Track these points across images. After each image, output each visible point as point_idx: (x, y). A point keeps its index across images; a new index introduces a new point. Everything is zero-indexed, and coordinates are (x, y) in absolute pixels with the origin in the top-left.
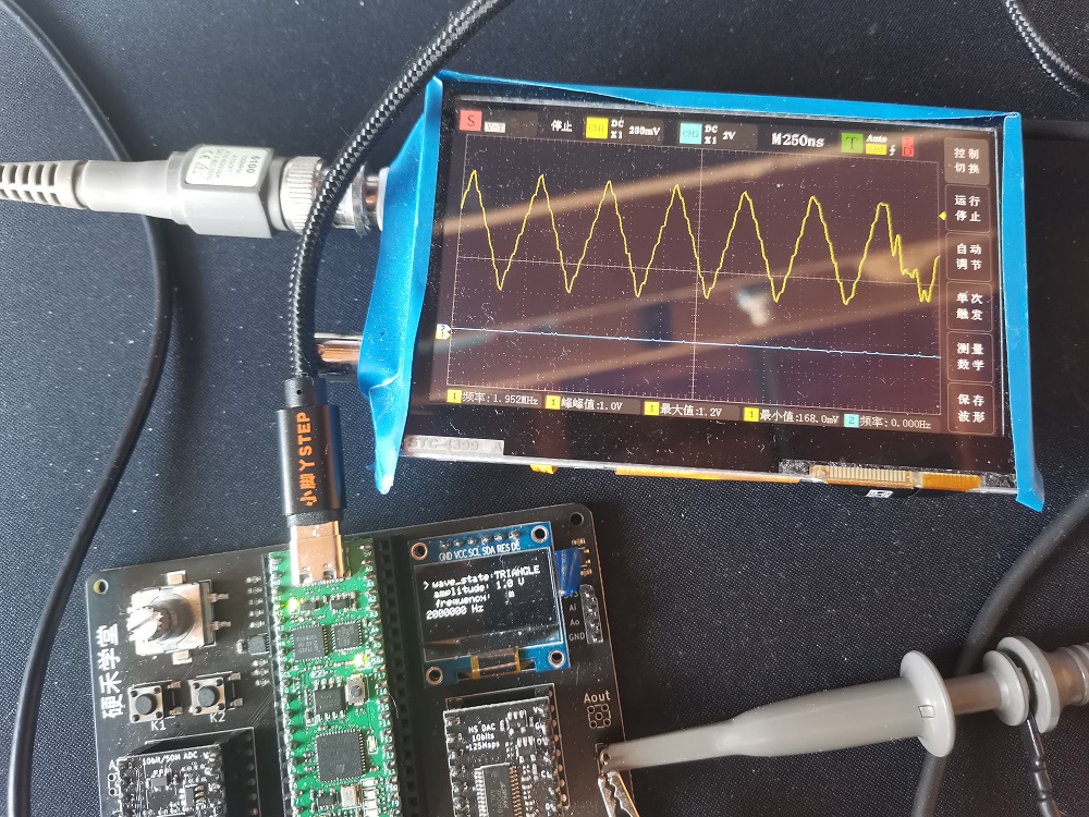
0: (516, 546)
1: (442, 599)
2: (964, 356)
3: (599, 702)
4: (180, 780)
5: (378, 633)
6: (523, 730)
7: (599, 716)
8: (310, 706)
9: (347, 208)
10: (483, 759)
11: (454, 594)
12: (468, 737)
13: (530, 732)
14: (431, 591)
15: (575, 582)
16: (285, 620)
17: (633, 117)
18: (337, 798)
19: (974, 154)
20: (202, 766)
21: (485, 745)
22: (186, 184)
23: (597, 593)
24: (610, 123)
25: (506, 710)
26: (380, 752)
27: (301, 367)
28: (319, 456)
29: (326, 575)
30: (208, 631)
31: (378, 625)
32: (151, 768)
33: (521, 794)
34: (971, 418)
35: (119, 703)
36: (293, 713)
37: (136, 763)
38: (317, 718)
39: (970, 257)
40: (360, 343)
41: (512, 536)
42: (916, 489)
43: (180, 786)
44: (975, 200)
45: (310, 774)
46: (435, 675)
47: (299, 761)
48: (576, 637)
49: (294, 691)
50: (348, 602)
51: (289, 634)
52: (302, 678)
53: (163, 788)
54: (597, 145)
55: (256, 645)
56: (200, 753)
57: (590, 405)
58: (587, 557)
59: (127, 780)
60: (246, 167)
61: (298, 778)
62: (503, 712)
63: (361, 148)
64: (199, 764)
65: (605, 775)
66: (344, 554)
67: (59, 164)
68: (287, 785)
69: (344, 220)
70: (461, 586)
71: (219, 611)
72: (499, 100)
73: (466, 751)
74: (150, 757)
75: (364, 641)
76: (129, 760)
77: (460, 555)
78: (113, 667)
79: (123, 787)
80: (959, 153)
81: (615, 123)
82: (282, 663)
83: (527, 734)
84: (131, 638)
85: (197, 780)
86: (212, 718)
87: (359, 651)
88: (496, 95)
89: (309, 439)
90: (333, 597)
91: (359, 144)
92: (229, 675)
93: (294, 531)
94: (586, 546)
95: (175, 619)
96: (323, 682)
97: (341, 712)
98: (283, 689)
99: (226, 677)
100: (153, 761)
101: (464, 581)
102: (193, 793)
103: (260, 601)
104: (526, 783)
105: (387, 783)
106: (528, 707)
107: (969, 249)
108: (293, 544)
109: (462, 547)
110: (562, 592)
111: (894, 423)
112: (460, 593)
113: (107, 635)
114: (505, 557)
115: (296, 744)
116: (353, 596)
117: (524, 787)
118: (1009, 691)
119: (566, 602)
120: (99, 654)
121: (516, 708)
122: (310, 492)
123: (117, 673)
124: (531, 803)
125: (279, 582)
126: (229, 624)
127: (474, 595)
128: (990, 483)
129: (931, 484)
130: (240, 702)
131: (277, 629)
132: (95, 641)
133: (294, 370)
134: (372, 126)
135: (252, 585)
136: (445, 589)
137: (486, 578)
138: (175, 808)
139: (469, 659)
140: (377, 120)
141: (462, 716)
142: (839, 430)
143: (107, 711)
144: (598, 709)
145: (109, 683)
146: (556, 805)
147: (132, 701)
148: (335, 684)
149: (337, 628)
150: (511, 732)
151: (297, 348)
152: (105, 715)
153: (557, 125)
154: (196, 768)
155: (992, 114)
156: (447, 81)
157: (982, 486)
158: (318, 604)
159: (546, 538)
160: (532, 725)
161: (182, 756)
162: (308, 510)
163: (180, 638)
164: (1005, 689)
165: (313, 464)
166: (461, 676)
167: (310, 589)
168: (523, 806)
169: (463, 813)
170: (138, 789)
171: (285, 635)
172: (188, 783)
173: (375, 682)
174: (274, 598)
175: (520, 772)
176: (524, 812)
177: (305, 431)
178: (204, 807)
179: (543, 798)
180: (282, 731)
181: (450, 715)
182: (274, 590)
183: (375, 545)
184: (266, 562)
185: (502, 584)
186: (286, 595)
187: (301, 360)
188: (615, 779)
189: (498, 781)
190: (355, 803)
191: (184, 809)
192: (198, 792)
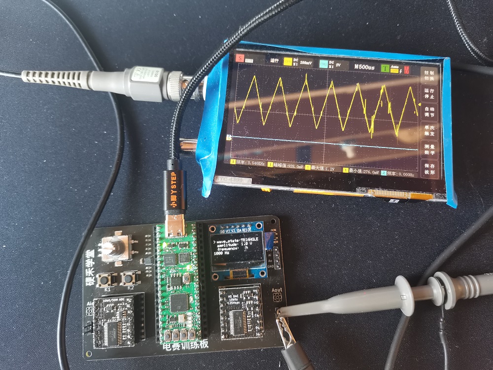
0: (249, 230)
1: (220, 248)
3: (277, 292)
4: (117, 308)
5: (196, 258)
6: (249, 298)
7: (278, 297)
8: (168, 283)
10: (233, 308)
11: (225, 246)
12: (228, 299)
13: (252, 299)
14: (216, 244)
15: (271, 245)
16: (161, 250)
17: (301, 58)
18: (177, 319)
20: (126, 304)
21: (234, 303)
22: (131, 81)
23: (279, 250)
25: (243, 290)
26: (194, 303)
27: (174, 155)
28: (178, 189)
29: (178, 234)
30: (130, 254)
31: (196, 255)
32: (106, 303)
33: (247, 322)
35: (93, 280)
36: (162, 286)
37: (101, 301)
38: (171, 288)
39: (430, 112)
40: (197, 142)
41: (249, 226)
43: (117, 311)
44: (432, 91)
45: (167, 309)
46: (215, 277)
47: (163, 304)
48: (271, 266)
49: (163, 277)
50: (185, 245)
51: (162, 256)
52: (166, 272)
53: (110, 311)
55: (148, 261)
56: (125, 299)
58: (276, 236)
59: (97, 307)
60: (154, 74)
61: (163, 310)
65: (279, 319)
66: (185, 227)
68: (158, 314)
70: (228, 243)
71: (134, 247)
73: (227, 304)
74: (106, 299)
75: (191, 260)
76: (98, 300)
77: (228, 232)
78: (92, 266)
79: (96, 310)
81: (295, 60)
82: (159, 267)
83: (250, 300)
84: (100, 255)
85: (124, 309)
86: (129, 288)
87: (189, 264)
89: (175, 182)
90: (180, 243)
92: (137, 272)
93: (167, 217)
94: (277, 232)
95: (119, 248)
96: (175, 274)
97: (181, 286)
98: (159, 276)
99: (135, 272)
100: (107, 301)
101: (229, 241)
102: (122, 314)
103: (150, 244)
104: (249, 318)
105: (196, 314)
106: (252, 290)
107: (429, 109)
108: (166, 221)
109: (229, 228)
110: (266, 249)
112: (227, 246)
113: (90, 254)
114: (245, 233)
115: (163, 297)
116: (187, 243)
117: (248, 320)
119: (268, 253)
120: (86, 261)
121: (247, 290)
122: (174, 202)
123: (93, 268)
124: (250, 326)
125: (160, 236)
126: (138, 252)
127: (233, 247)
130: (139, 282)
131: (158, 253)
132: (85, 256)
133: (171, 156)
135: (147, 238)
136: (221, 244)
137: (238, 241)
138: (114, 319)
139: (229, 271)
141: (226, 291)
143: (88, 283)
144: (277, 295)
145: (89, 272)
146: (260, 327)
147: (99, 279)
148: (179, 276)
149: (180, 255)
150: (244, 298)
151: (173, 148)
155: (439, 58)
158: (174, 245)
159: (261, 227)
160: (252, 296)
161: (118, 300)
162: (173, 209)
163: (119, 256)
165: (176, 192)
166: (226, 278)
167: (171, 239)
168: (247, 327)
169: (224, 328)
170: (101, 311)
171: (161, 256)
172: (120, 310)
173: (194, 276)
174: (157, 242)
175: (247, 313)
176: (247, 329)
177: (174, 179)
178: (125, 319)
179: (255, 324)
180: (157, 291)
181: (222, 290)
182: (158, 239)
183: (197, 224)
184: (155, 228)
185: (243, 243)
186: (162, 241)
187: (174, 153)
188: (283, 320)
189: (238, 317)
190: (183, 321)
191: (118, 320)
192: (124, 313)
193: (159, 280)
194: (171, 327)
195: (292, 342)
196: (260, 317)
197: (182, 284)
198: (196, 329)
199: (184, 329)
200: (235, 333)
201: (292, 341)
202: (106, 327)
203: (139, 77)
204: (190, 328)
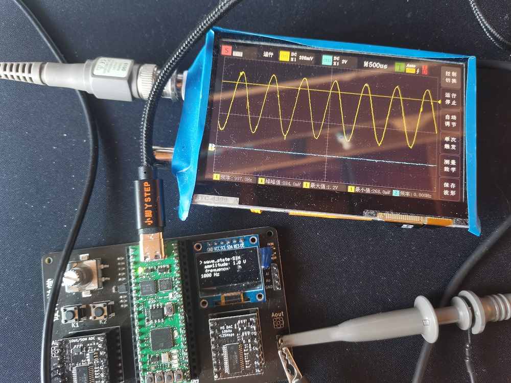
0: (242, 245)
1: (208, 269)
2: (447, 165)
3: (278, 316)
4: (87, 350)
5: (179, 284)
6: (245, 328)
7: (279, 323)
8: (148, 316)
9: (169, 89)
10: (227, 341)
11: (214, 267)
12: (220, 331)
13: (248, 329)
14: (203, 265)
15: (270, 263)
16: (137, 277)
17: (301, 52)
18: (159, 358)
19: (454, 74)
20: (97, 344)
21: (227, 335)
22: (93, 75)
23: (279, 267)
24: (290, 54)
27: (146, 161)
28: (154, 202)
29: (156, 257)
30: (100, 282)
31: (180, 280)
32: (73, 344)
33: (244, 357)
34: (450, 193)
35: (57, 315)
36: (140, 320)
37: (67, 342)
38: (151, 322)
39: (451, 121)
40: (173, 151)
41: (241, 241)
42: (424, 225)
43: (87, 353)
44: (454, 95)
45: (147, 347)
46: (204, 303)
47: (142, 341)
48: (269, 287)
49: (140, 309)
50: (166, 269)
51: (138, 283)
52: (144, 303)
53: (79, 353)
54: (284, 64)
55: (122, 289)
56: (96, 337)
57: (279, 183)
58: (275, 251)
59: (62, 349)
60: (121, 68)
61: (142, 349)
62: (236, 320)
63: (176, 61)
64: (96, 342)
65: (282, 350)
66: (165, 248)
67: (33, 64)
68: (136, 353)
69: (166, 94)
70: (217, 263)
71: (104, 273)
72: (240, 41)
73: (219, 338)
74: (73, 339)
75: (173, 287)
76: (63, 340)
77: (216, 249)
80: (448, 73)
81: (293, 54)
82: (135, 296)
84: (63, 285)
86: (101, 322)
87: (171, 292)
88: (238, 39)
89: (149, 194)
90: (159, 267)
91: (175, 59)
92: (109, 302)
93: (141, 236)
94: (274, 246)
95: (85, 276)
96: (154, 305)
97: (162, 319)
98: (135, 309)
99: (107, 303)
100: (74, 341)
101: (218, 261)
102: (92, 356)
103: (124, 269)
104: (246, 352)
105: (183, 351)
106: (248, 318)
107: (451, 117)
108: (141, 242)
109: (217, 245)
110: (263, 267)
111: (415, 195)
112: (216, 266)
114: (238, 250)
115: (141, 334)
116: (168, 266)
117: (245, 354)
118: (463, 315)
119: (265, 271)
121: (242, 318)
122: (149, 219)
124: (248, 361)
125: (134, 260)
126: (109, 279)
127: (223, 267)
128: (457, 223)
129: (431, 223)
130: (113, 315)
131: (133, 281)
132: (46, 286)
133: (143, 162)
134: (182, 51)
135: (120, 261)
136: (209, 264)
137: (229, 259)
138: (84, 362)
139: (220, 296)
140: (184, 48)
141: (217, 322)
142: (390, 197)
144: (278, 320)
146: (259, 362)
147: (63, 314)
148: (159, 307)
149: (160, 281)
150: (240, 329)
151: (144, 152)
153: (266, 54)
154: (94, 344)
155: (463, 57)
156: (216, 32)
157: (453, 224)
158: (152, 270)
159: (256, 242)
160: (249, 326)
161: (88, 339)
162: (148, 227)
163: (87, 285)
164: (461, 313)
165: (151, 206)
166: (216, 304)
167: (149, 263)
168: (245, 363)
169: (217, 365)
170: (67, 353)
172: (91, 351)
173: (178, 306)
174: (131, 267)
175: (243, 347)
176: (245, 365)
177: (147, 191)
178: (98, 362)
179: (254, 359)
180: (134, 327)
181: (212, 321)
182: (132, 264)
183: (179, 243)
184: (128, 250)
185: (236, 262)
186: (137, 265)
187: (146, 158)
188: (286, 351)
189: (233, 351)
190: (168, 360)
191: (88, 363)
192: (95, 355)
194: (153, 368)
195: (298, 377)
196: (259, 350)
197: (164, 317)
198: (184, 369)
199: (169, 370)
200: (231, 370)
201: (298, 374)
202: (74, 372)
203: (103, 70)
204: (176, 369)
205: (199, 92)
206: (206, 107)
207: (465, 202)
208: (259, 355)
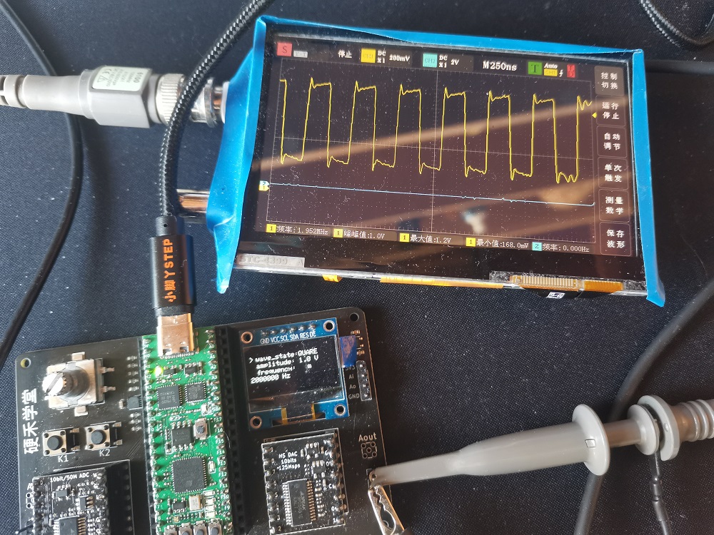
0: (313, 334)
1: (262, 370)
3: (369, 441)
4: (76, 492)
5: (217, 390)
6: (316, 456)
7: (369, 450)
8: (168, 441)
9: (201, 107)
10: (289, 476)
11: (270, 366)
12: (278, 461)
13: (321, 457)
14: (255, 364)
15: (354, 360)
16: (152, 381)
17: (391, 50)
18: (186, 504)
19: (614, 76)
20: (92, 483)
21: (290, 466)
22: (92, 89)
23: (368, 366)
24: (377, 53)
25: (304, 443)
26: (217, 472)
27: (167, 209)
28: (178, 268)
29: (182, 350)
30: (99, 393)
31: (217, 385)
32: (56, 484)
33: (315, 500)
34: (616, 245)
35: (36, 443)
36: (156, 446)
37: (46, 481)
38: (174, 449)
39: (613, 141)
40: (208, 196)
41: (311, 327)
42: (580, 292)
43: (76, 497)
44: (615, 105)
45: (168, 487)
46: (256, 422)
47: (160, 478)
48: (354, 396)
49: (158, 430)
50: (196, 369)
51: (155, 391)
52: (164, 421)
53: (64, 498)
54: (368, 66)
55: (133, 401)
56: (91, 474)
57: (363, 235)
58: (361, 342)
59: (39, 493)
60: (133, 79)
61: (158, 490)
63: (210, 63)
64: (90, 482)
65: (373, 489)
66: (195, 337)
67: (7, 77)
68: (152, 498)
69: (199, 115)
70: (275, 361)
71: (108, 379)
73: (277, 471)
74: (56, 477)
75: (207, 395)
76: (41, 479)
77: (274, 340)
78: (33, 418)
79: (36, 498)
80: (604, 75)
81: (380, 53)
82: (149, 411)
83: (319, 459)
84: (46, 398)
85: (88, 493)
86: (101, 453)
87: (202, 403)
88: (302, 33)
89: (171, 257)
90: (186, 366)
91: (209, 61)
92: (113, 423)
93: (160, 319)
94: (361, 335)
95: (76, 384)
96: (179, 423)
97: (190, 444)
98: (150, 430)
99: (111, 424)
100: (57, 479)
101: (277, 357)
102: (85, 503)
103: (136, 372)
104: (318, 493)
105: (222, 492)
106: (320, 440)
107: (612, 137)
108: (159, 329)
109: (276, 334)
110: (344, 366)
111: (565, 248)
112: (274, 365)
113: (29, 396)
114: (306, 341)
115: (159, 467)
116: (200, 365)
117: (317, 495)
118: (646, 431)
119: (347, 372)
120: (23, 409)
121: (311, 441)
122: (171, 293)
123: (35, 423)
124: (322, 506)
125: (149, 356)
126: (114, 389)
127: (284, 367)
128: (629, 288)
129: (590, 288)
130: (120, 442)
131: (147, 388)
132: (20, 400)
133: (162, 211)
134: (218, 49)
135: (131, 362)
136: (264, 363)
137: (292, 355)
138: (72, 512)
139: (280, 410)
140: (221, 45)
141: (275, 447)
142: (529, 252)
143: (27, 449)
144: (368, 446)
145: (30, 429)
146: (338, 507)
147: (45, 440)
148: (186, 425)
149: (188, 387)
150: (308, 457)
151: (165, 196)
152: (26, 452)
153: (342, 53)
154: (88, 484)
155: (625, 51)
156: (269, 23)
157: (624, 289)
158: (176, 371)
159: (333, 328)
160: (322, 452)
161: (78, 476)
162: (170, 304)
163: (80, 396)
164: (643, 430)
165: (174, 274)
166: (275, 423)
167: (171, 361)
168: (316, 509)
169: (274, 514)
170: (46, 499)
171: (152, 392)
172: (82, 495)
173: (214, 423)
174: (145, 367)
175: (314, 484)
176: (317, 513)
177: (169, 251)
178: (92, 511)
179: (329, 502)
180: (149, 458)
181: (267, 446)
182: (145, 362)
183: (216, 330)
184: (141, 342)
185: (303, 359)
186: (153, 364)
187: (167, 205)
188: (380, 491)
189: (299, 491)
190: (198, 507)
191: (78, 513)
192: (89, 500)
193: (151, 436)
195: (398, 530)
196: (338, 488)
197: (194, 441)
198: (224, 520)
199: (201, 522)
200: (295, 521)
201: (398, 527)
202: (56, 527)
203: (106, 82)
204: (212, 520)
205: (246, 108)
206: (255, 128)
207: (639, 256)
208: (337, 496)
